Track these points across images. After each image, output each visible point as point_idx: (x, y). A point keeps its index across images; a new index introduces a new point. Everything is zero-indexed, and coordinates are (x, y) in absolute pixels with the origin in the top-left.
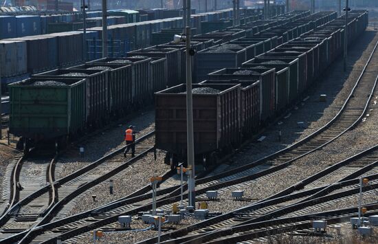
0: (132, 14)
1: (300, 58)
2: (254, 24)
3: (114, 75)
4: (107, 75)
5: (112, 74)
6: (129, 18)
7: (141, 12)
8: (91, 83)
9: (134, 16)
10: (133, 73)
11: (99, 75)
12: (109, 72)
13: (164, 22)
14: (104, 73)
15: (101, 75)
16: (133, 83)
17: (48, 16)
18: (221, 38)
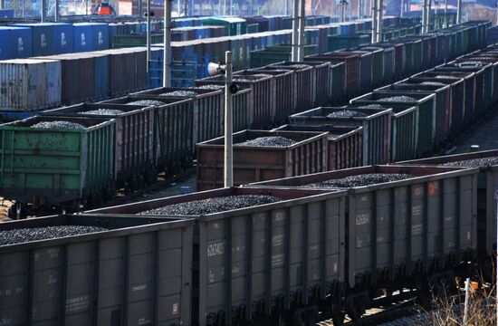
0: (235, 24)
1: (437, 93)
2: (400, 40)
3: (164, 113)
4: (152, 114)
5: (160, 112)
6: (232, 29)
7: (249, 21)
8: (124, 125)
9: (239, 26)
10: (196, 111)
11: (138, 114)
12: (156, 110)
13: (274, 36)
14: (148, 111)
15: (143, 113)
16: (196, 124)
17: (120, 24)
18: (343, 60)
